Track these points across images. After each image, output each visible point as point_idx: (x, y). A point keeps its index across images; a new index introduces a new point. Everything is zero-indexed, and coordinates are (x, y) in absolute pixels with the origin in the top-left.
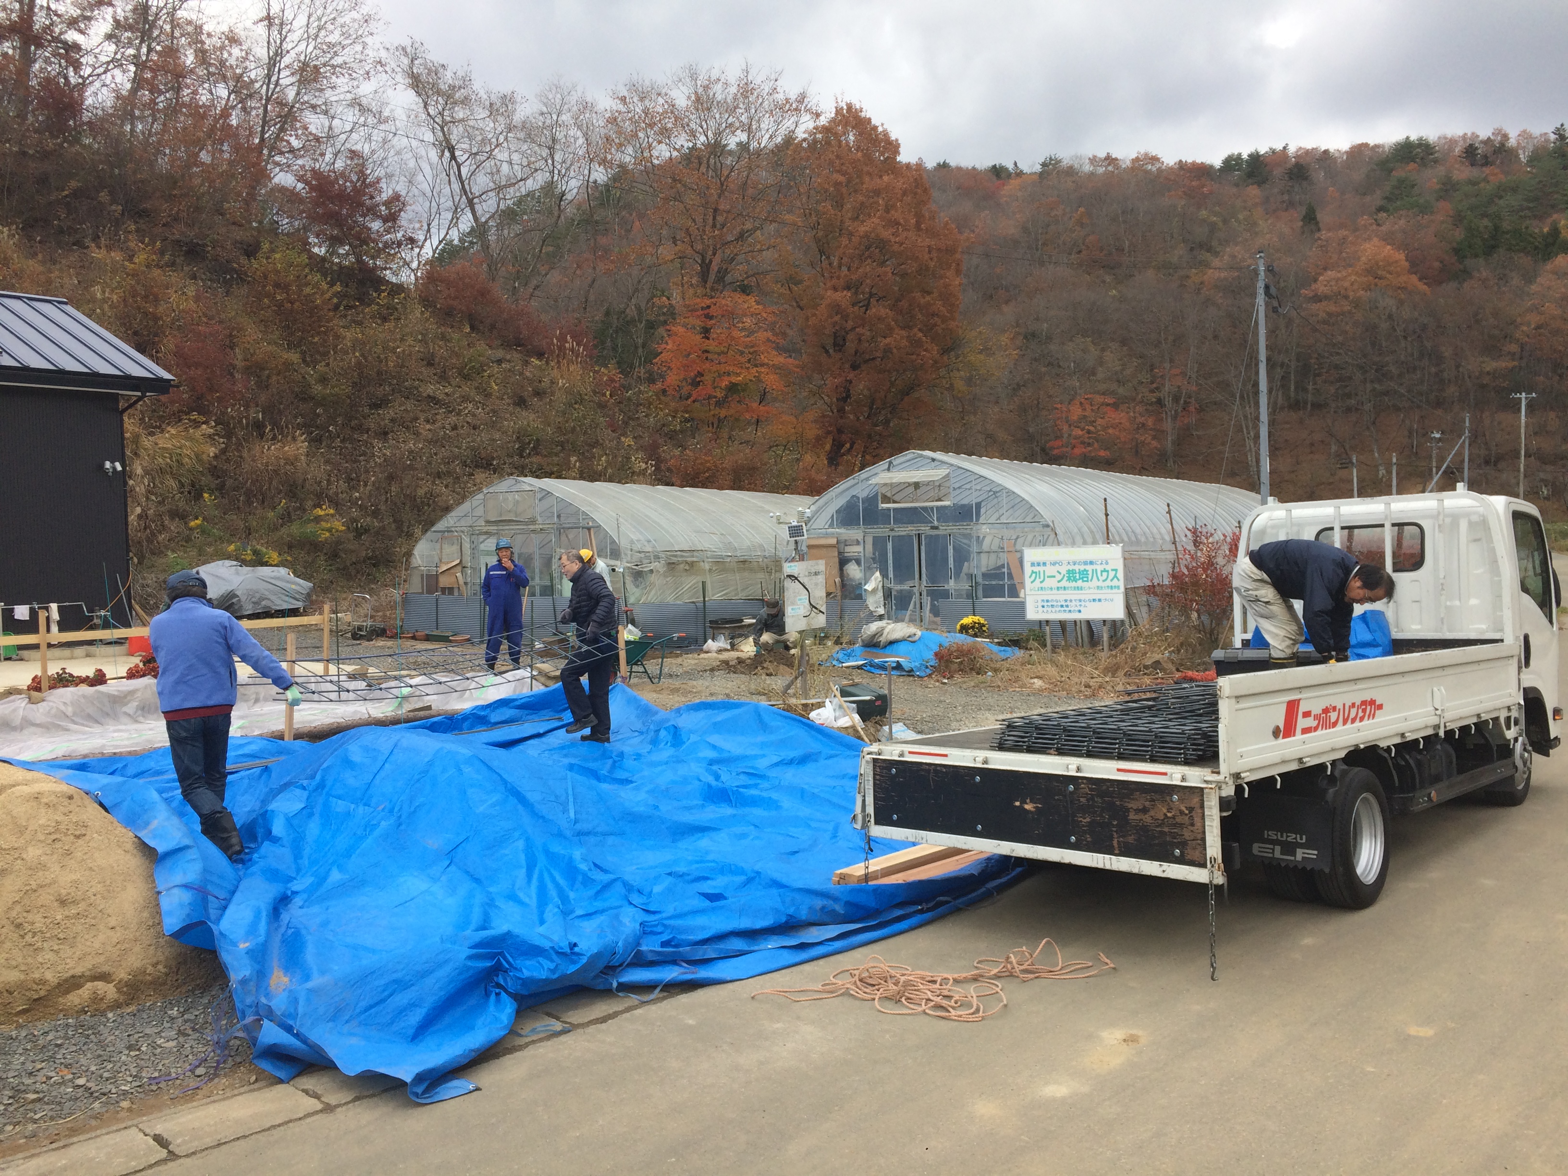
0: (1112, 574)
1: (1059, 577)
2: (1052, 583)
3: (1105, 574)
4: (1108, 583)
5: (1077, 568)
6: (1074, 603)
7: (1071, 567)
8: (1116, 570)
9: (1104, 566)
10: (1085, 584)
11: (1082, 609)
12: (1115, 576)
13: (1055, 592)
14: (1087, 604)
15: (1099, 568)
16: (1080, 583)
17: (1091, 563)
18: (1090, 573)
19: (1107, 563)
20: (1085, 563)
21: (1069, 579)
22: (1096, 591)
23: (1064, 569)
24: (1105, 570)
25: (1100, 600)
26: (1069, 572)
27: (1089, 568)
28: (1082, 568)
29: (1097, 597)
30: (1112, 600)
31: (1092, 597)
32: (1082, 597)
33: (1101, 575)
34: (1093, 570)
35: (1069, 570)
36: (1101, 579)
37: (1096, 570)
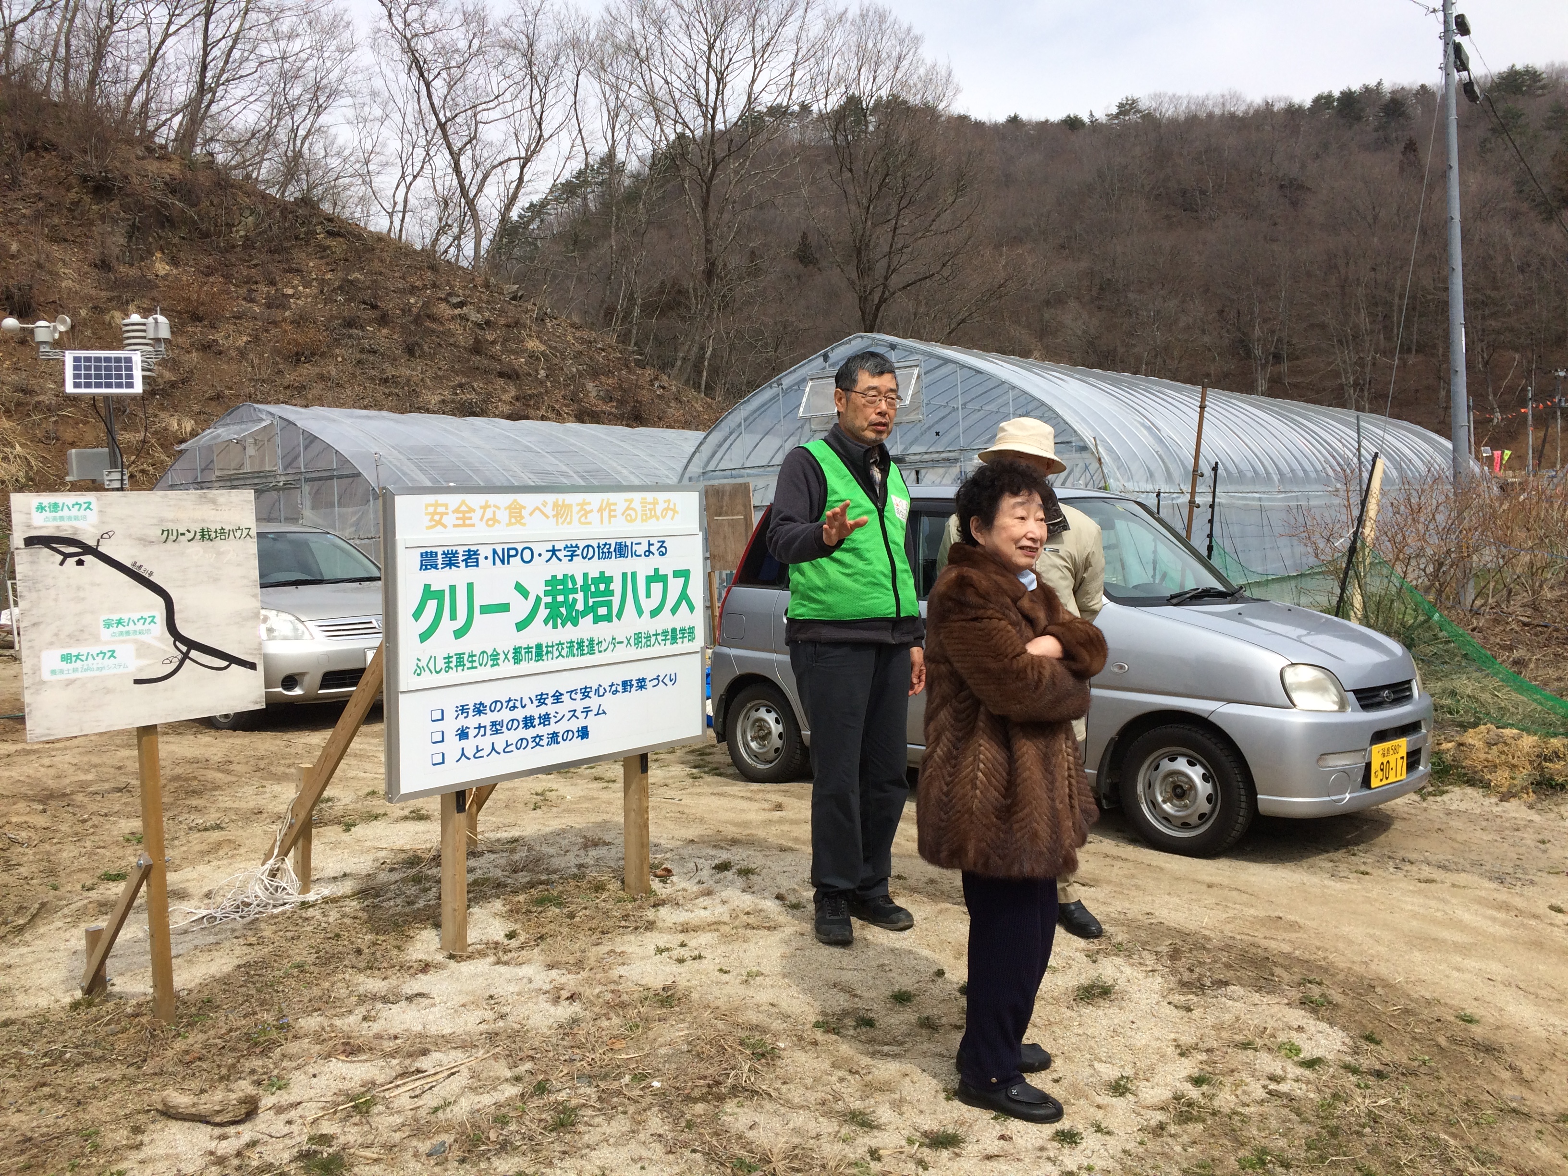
0: (675, 586)
1: (521, 608)
2: (501, 633)
3: (657, 588)
5: (579, 568)
6: (567, 705)
7: (560, 568)
8: (685, 574)
9: (655, 561)
10: (603, 631)
11: (591, 722)
12: (684, 596)
13: (509, 668)
14: (607, 701)
15: (644, 568)
16: (586, 628)
17: (621, 550)
18: (616, 586)
19: (663, 549)
20: (604, 551)
21: (553, 618)
22: (632, 652)
23: (537, 578)
24: (657, 577)
25: (642, 684)
26: (553, 584)
27: (614, 567)
28: (595, 567)
29: (634, 674)
31: (619, 676)
32: (591, 679)
33: (648, 596)
34: (624, 575)
35: (554, 577)
36: (648, 605)
37: (634, 574)
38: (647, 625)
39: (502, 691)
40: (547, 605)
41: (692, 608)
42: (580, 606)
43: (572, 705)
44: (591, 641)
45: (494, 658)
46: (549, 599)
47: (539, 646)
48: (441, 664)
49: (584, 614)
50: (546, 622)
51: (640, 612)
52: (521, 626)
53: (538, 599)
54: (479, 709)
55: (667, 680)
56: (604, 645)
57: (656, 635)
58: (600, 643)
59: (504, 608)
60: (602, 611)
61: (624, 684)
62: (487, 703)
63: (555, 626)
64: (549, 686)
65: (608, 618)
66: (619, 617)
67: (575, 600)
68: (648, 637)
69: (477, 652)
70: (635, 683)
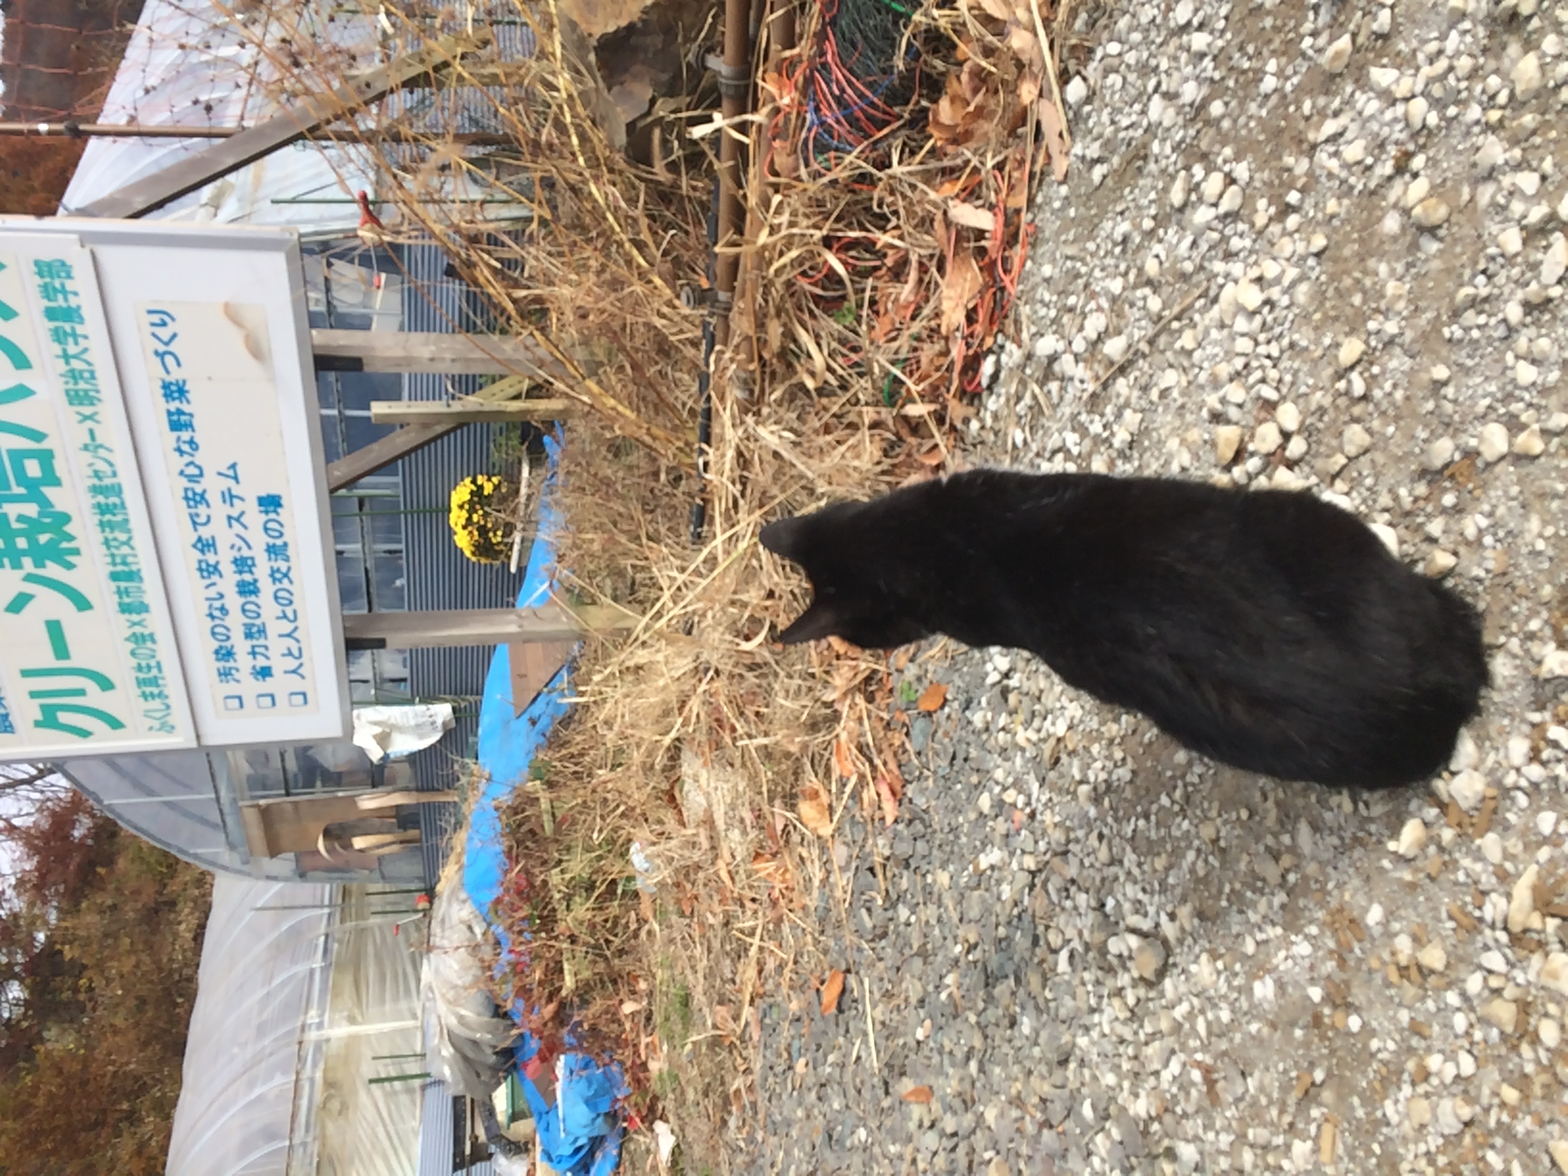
1: (50, 605)
2: (98, 631)
6: (220, 531)
11: (250, 492)
13: (155, 618)
14: (210, 460)
16: (69, 497)
21: (55, 554)
22: (109, 408)
25: (175, 391)
29: (154, 406)
31: (160, 436)
38: (46, 382)
40: (40, 564)
42: (31, 510)
43: (220, 521)
44: (96, 490)
45: (139, 639)
46: (27, 562)
48: (156, 704)
49: (45, 503)
50: (70, 566)
51: (22, 392)
52: (82, 603)
53: (30, 578)
54: (225, 654)
55: (164, 333)
56: (102, 466)
57: (66, 357)
58: (97, 474)
59: (55, 629)
60: (33, 468)
61: (175, 426)
62: (216, 645)
63: (76, 552)
65: (46, 458)
66: (39, 436)
67: (21, 518)
68: (74, 375)
69: (134, 662)
70: (173, 406)
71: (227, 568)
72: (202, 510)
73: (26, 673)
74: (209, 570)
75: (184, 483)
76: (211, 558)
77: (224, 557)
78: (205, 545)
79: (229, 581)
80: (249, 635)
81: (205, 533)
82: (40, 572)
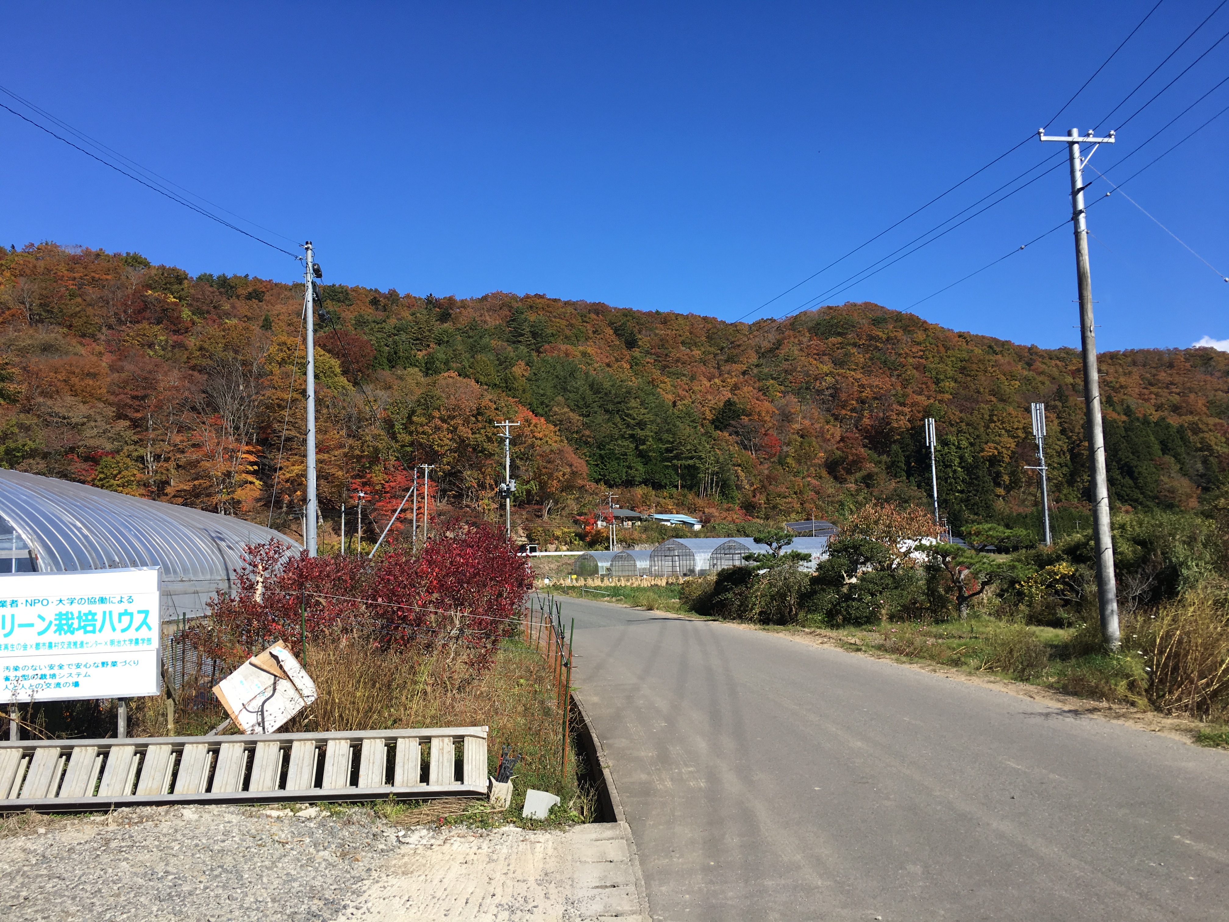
0: (138, 619)
1: (40, 626)
2: (29, 636)
3: (126, 619)
4: (132, 634)
5: (75, 609)
6: (66, 671)
7: (65, 608)
8: (146, 612)
9: (125, 606)
10: (89, 638)
11: (80, 680)
12: (144, 622)
13: (33, 651)
14: (92, 671)
15: (117, 609)
16: (79, 636)
17: (102, 600)
18: (99, 617)
19: (130, 600)
20: (92, 601)
21: (59, 629)
22: (109, 648)
23: (50, 612)
24: (126, 613)
25: (114, 664)
26: (60, 615)
27: (98, 609)
28: (85, 608)
29: (109, 659)
30: (136, 663)
31: (99, 659)
32: (82, 660)
33: (120, 621)
34: (104, 613)
35: (60, 613)
36: (119, 627)
37: (110, 612)
38: (118, 636)
39: (29, 662)
40: (56, 625)
41: (150, 628)
42: (76, 625)
43: (70, 671)
44: (82, 642)
45: (25, 647)
46: (57, 622)
47: (50, 643)
49: (78, 629)
50: (55, 632)
51: (114, 629)
52: (40, 634)
53: (51, 622)
54: (16, 669)
55: (132, 663)
56: (89, 645)
57: (125, 641)
58: (87, 643)
59: (32, 625)
60: (89, 628)
61: (103, 663)
62: (21, 666)
63: (60, 634)
64: (56, 661)
65: (94, 632)
66: (100, 631)
67: (72, 623)
68: (119, 642)
69: (15, 644)
70: (110, 663)
71: (52, 672)
72: (74, 667)
73: (13, 616)
74: (51, 667)
75: (84, 663)
76: (56, 668)
77: (56, 671)
78: (61, 667)
79: (47, 672)
80: (23, 676)
81: (66, 667)
82: (53, 625)
